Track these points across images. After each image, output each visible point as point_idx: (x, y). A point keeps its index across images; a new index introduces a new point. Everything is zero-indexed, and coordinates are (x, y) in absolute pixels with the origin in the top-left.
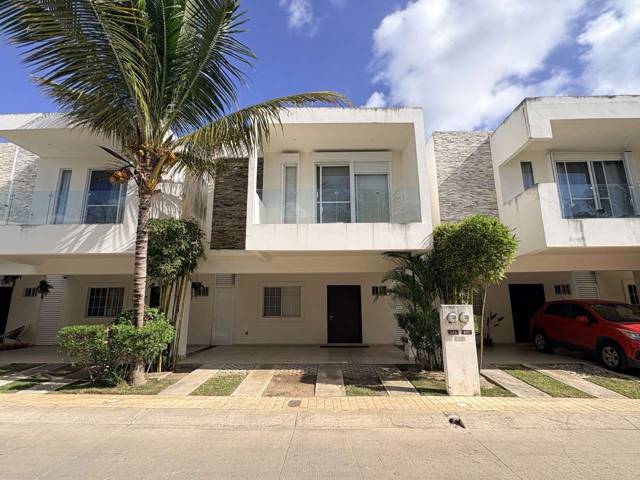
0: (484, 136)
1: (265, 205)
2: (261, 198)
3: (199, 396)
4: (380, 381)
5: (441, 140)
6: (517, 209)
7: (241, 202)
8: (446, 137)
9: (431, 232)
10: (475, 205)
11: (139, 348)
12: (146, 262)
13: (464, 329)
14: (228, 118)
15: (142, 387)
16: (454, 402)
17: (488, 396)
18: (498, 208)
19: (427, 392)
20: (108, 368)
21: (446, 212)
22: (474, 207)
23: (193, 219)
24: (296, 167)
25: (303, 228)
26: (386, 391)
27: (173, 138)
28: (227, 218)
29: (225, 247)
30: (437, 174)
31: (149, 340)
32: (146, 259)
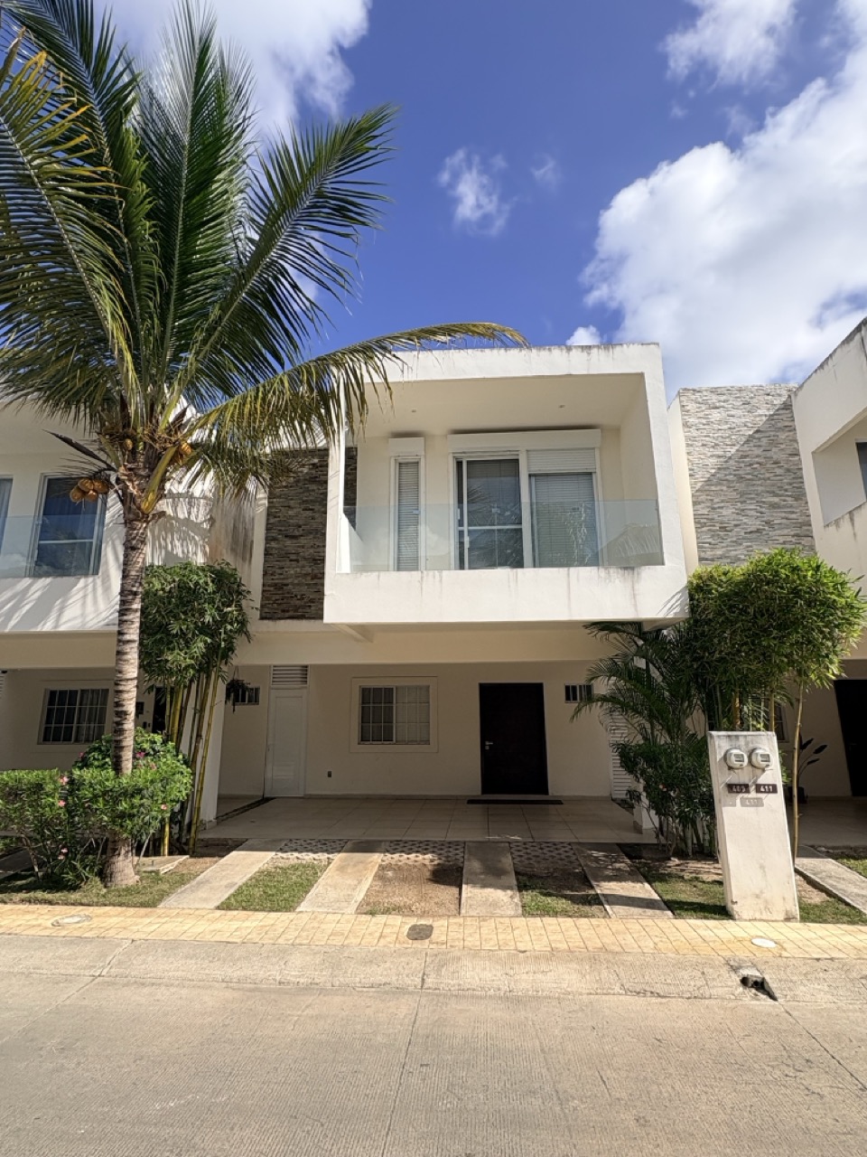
0: (780, 395)
1: (360, 535)
2: (353, 522)
3: (235, 912)
4: (589, 881)
5: (695, 405)
6: (855, 534)
7: (317, 531)
8: (705, 398)
9: (684, 582)
10: (766, 528)
11: (123, 815)
12: (136, 650)
13: (760, 781)
14: (289, 375)
15: (128, 890)
16: (745, 935)
17: (816, 922)
18: (812, 532)
19: (686, 910)
20: (66, 855)
21: (710, 544)
22: (764, 532)
23: (228, 564)
24: (418, 463)
25: (431, 578)
26: (602, 905)
27: (188, 414)
28: (291, 560)
29: (287, 615)
30: (690, 470)
31: (141, 799)
32: (136, 644)
